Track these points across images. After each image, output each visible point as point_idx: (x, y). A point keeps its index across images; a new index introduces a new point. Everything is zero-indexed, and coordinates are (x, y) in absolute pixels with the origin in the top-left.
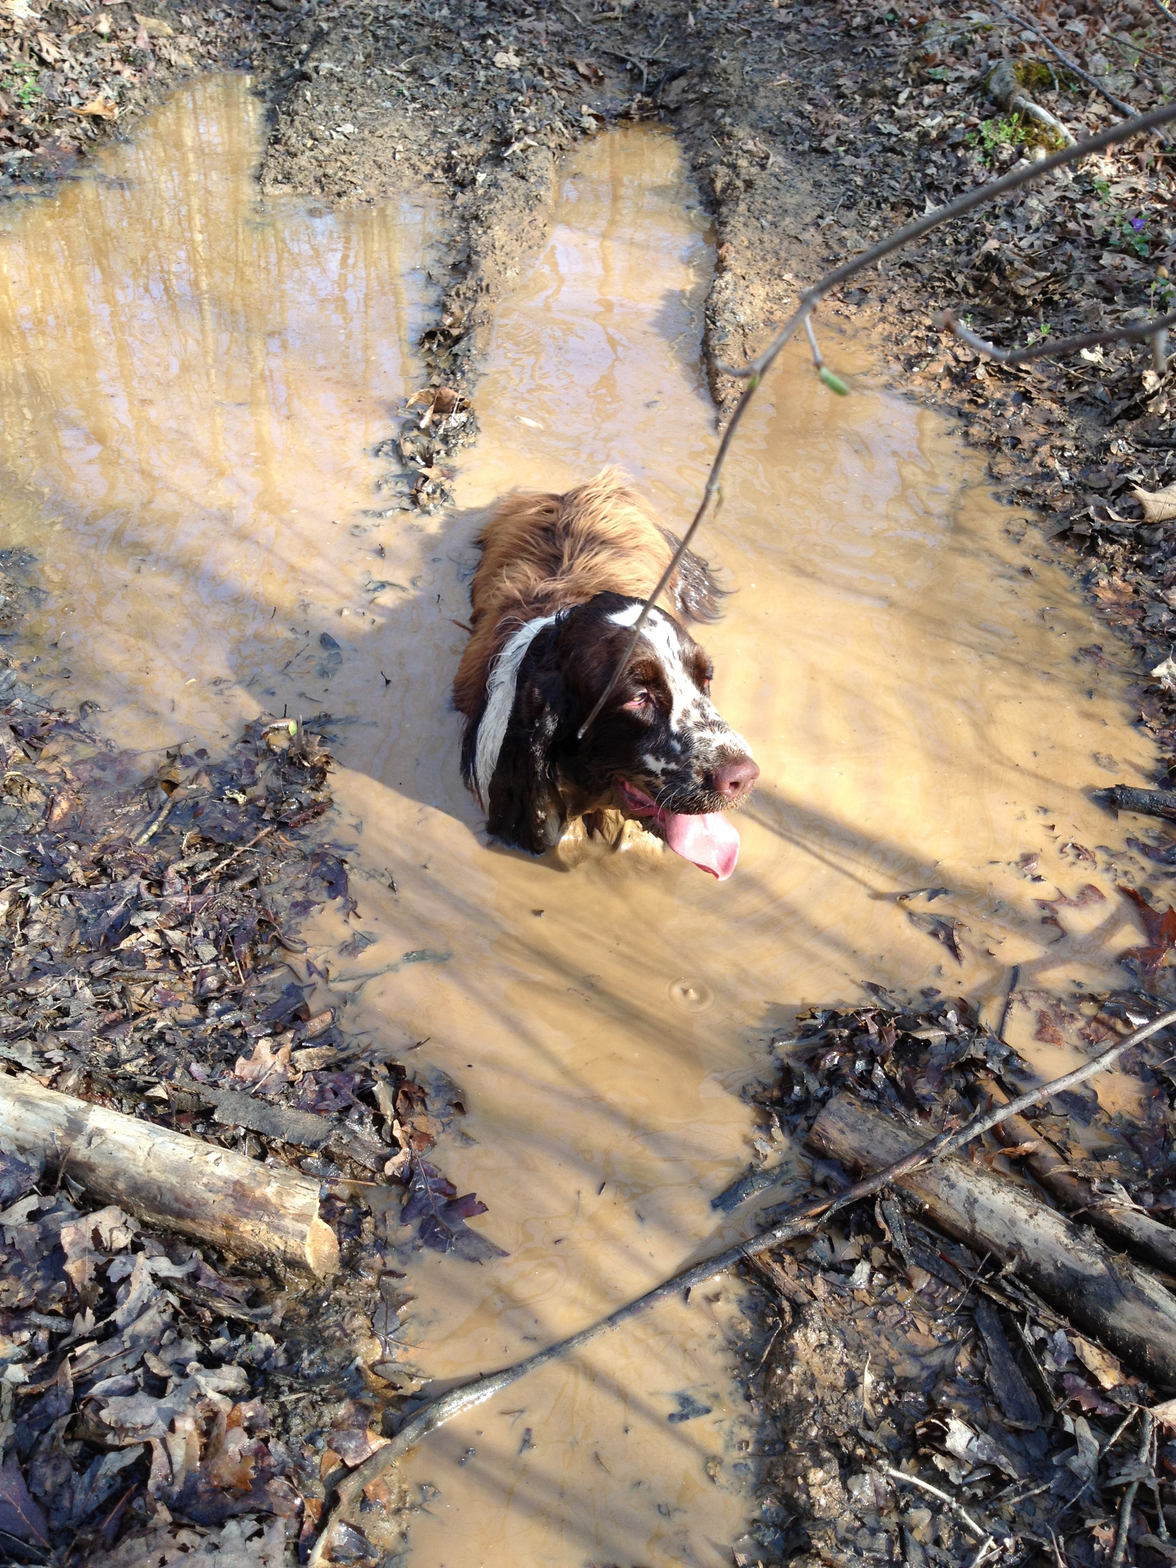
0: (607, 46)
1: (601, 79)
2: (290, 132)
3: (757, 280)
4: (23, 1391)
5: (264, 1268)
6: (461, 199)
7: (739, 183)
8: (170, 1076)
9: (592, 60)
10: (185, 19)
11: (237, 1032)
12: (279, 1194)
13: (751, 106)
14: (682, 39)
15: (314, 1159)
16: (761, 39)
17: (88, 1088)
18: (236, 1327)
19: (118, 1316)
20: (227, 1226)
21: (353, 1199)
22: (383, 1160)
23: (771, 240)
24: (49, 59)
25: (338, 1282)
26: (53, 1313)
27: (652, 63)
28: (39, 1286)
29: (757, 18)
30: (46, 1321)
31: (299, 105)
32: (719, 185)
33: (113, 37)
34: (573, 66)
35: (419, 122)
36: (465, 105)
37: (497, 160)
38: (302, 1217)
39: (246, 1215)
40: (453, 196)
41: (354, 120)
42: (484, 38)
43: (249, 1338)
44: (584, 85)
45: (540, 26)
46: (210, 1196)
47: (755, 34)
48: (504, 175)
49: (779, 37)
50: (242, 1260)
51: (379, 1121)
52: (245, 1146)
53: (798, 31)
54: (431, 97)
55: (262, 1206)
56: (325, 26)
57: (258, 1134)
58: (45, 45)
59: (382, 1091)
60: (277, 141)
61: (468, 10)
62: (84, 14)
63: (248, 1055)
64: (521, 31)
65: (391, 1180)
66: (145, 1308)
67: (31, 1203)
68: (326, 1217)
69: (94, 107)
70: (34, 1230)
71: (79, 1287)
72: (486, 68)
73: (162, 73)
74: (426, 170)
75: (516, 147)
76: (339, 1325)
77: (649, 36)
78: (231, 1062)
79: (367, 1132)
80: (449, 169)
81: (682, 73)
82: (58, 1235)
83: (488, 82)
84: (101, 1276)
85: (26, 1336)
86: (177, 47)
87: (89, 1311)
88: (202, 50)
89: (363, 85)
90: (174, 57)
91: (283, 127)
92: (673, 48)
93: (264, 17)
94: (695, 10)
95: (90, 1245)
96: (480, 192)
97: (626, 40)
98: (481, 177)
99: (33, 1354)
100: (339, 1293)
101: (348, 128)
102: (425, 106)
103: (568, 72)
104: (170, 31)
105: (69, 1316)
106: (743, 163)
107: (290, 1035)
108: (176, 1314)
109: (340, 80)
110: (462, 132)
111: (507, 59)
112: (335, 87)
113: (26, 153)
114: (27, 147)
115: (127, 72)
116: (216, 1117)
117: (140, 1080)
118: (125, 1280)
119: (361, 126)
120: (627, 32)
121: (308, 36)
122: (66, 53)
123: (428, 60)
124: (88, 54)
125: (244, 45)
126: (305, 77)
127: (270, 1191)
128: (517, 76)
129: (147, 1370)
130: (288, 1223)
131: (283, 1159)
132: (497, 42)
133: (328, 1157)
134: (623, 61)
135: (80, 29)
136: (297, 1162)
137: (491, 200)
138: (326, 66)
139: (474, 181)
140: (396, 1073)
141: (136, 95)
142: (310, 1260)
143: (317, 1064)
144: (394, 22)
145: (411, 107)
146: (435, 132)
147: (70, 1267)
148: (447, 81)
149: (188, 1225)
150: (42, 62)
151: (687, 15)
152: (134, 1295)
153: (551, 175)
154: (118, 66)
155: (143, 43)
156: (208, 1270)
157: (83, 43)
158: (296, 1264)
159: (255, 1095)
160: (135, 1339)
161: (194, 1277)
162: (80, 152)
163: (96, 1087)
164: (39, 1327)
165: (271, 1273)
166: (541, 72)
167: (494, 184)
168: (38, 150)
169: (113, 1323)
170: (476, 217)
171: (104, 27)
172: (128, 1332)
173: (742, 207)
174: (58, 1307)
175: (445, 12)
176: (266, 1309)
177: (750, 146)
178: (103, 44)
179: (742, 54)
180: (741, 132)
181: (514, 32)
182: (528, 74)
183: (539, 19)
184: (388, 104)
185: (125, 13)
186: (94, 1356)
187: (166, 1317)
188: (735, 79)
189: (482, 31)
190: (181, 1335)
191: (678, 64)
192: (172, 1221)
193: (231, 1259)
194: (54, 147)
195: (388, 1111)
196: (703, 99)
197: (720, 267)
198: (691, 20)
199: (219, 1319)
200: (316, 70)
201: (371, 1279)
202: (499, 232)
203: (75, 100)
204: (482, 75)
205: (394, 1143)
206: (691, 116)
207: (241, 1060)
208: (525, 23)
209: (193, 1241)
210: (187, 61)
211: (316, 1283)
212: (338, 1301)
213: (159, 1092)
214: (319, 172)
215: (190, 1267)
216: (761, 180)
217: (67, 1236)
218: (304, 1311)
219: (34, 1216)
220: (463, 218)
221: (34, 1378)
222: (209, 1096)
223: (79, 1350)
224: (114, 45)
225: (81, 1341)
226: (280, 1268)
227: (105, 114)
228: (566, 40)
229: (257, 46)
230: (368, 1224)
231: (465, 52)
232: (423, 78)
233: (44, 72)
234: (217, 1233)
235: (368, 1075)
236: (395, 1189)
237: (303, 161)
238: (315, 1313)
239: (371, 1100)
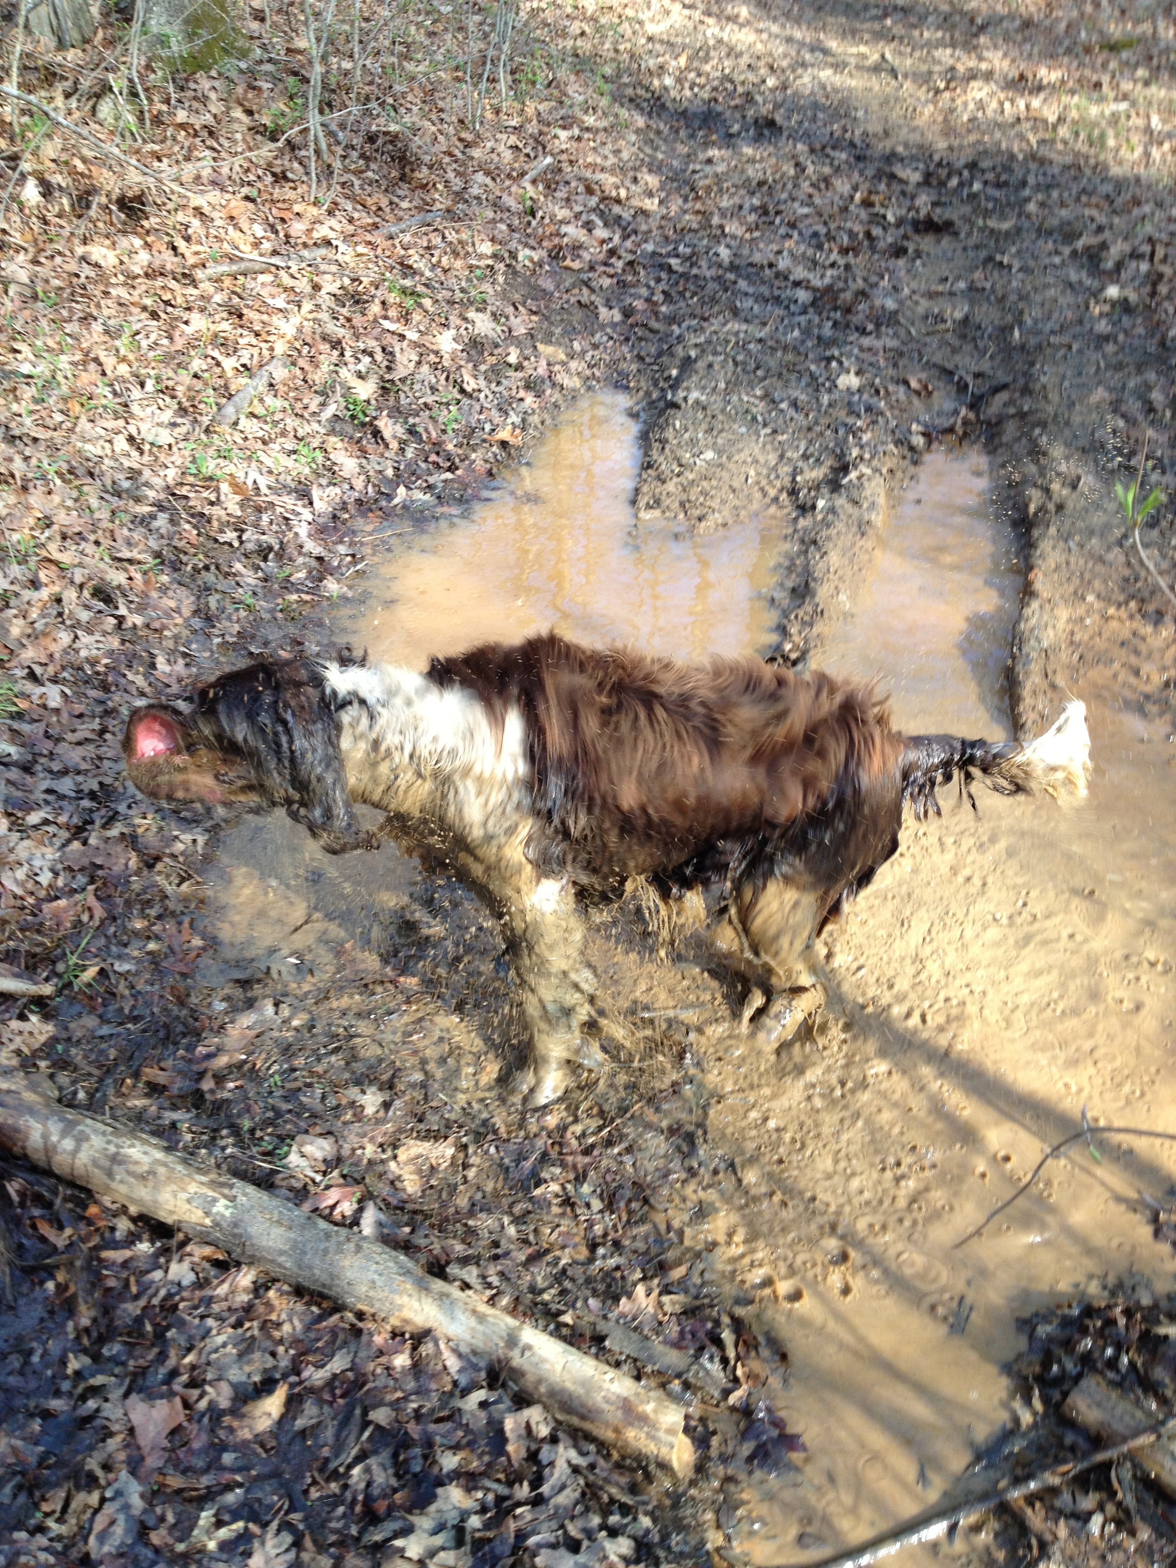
0: (937, 358)
1: (930, 394)
2: (661, 459)
3: (1061, 603)
4: (478, 1535)
5: (640, 1467)
6: (802, 523)
7: (1051, 507)
8: (573, 1306)
9: (924, 376)
10: (576, 345)
11: (618, 1274)
12: (655, 1411)
13: (1067, 423)
14: (1007, 351)
15: (676, 1386)
16: (1080, 351)
17: (515, 1308)
18: (625, 1510)
19: (545, 1489)
20: (617, 1431)
21: (702, 1420)
22: (726, 1393)
23: (1078, 561)
24: (469, 389)
25: (693, 1483)
26: (498, 1481)
27: (977, 375)
28: (486, 1458)
29: (1078, 329)
30: (495, 1486)
31: (669, 434)
32: (1032, 508)
33: (519, 367)
34: (906, 383)
35: (769, 447)
36: (810, 429)
37: (835, 486)
38: (671, 1431)
39: (631, 1424)
40: (796, 520)
41: (714, 447)
42: (829, 360)
43: (635, 1519)
44: (915, 401)
45: (878, 344)
46: (606, 1407)
47: (1075, 348)
48: (840, 501)
49: (1098, 347)
50: (623, 1457)
51: (725, 1361)
52: (625, 1368)
53: (1116, 342)
54: (780, 421)
55: (643, 1419)
56: (693, 354)
57: (635, 1360)
58: (467, 377)
59: (727, 1336)
60: (649, 466)
61: (816, 331)
62: (497, 346)
63: (629, 1295)
64: (862, 349)
65: (733, 1409)
66: (563, 1487)
67: (479, 1395)
68: (687, 1430)
69: (503, 434)
70: (483, 1415)
71: (516, 1465)
72: (829, 391)
73: (557, 396)
74: (772, 493)
75: (853, 475)
76: (694, 1516)
77: (976, 347)
78: (616, 1299)
79: (715, 1368)
80: (793, 492)
81: (1005, 387)
82: (501, 1423)
83: (830, 405)
84: (533, 1457)
85: (480, 1495)
86: (568, 371)
87: (526, 1484)
88: (588, 372)
89: (723, 411)
90: (566, 382)
91: (655, 454)
92: (998, 359)
93: (640, 339)
94: (1021, 323)
95: (523, 1432)
96: (820, 517)
97: (955, 351)
98: (821, 503)
99: (483, 1510)
100: (692, 1492)
101: (709, 455)
102: (775, 432)
103: (902, 389)
104: (563, 357)
105: (510, 1484)
106: (1055, 486)
107: (656, 1281)
108: (583, 1494)
109: (704, 408)
110: (805, 457)
111: (849, 381)
112: (700, 415)
113: (449, 475)
114: (449, 469)
115: (530, 400)
116: (607, 1343)
117: (554, 1307)
118: (552, 1464)
119: (719, 452)
120: (956, 342)
121: (678, 362)
122: (482, 383)
123: (779, 384)
124: (499, 383)
125: (623, 366)
126: (675, 406)
127: (649, 1408)
128: (856, 398)
129: (566, 1532)
130: (661, 1434)
131: (653, 1383)
132: (841, 363)
133: (687, 1386)
134: (951, 373)
135: (493, 360)
136: (663, 1386)
137: (828, 526)
138: (694, 395)
139: (814, 507)
140: (738, 1324)
141: (535, 419)
142: (675, 1465)
143: (678, 1309)
144: (751, 346)
145: (763, 432)
146: (782, 457)
147: (510, 1448)
148: (794, 404)
149: (587, 1426)
150: (462, 391)
151: (1012, 328)
152: (556, 1475)
153: (881, 500)
154: (522, 393)
155: (542, 370)
156: (601, 1462)
157: (496, 374)
158: (664, 1466)
159: (635, 1329)
160: (557, 1507)
161: (592, 1467)
162: (490, 473)
163: (521, 1308)
164: (488, 1490)
165: (645, 1470)
166: (877, 392)
167: (832, 510)
168: (459, 472)
169: (540, 1495)
170: (815, 542)
171: (513, 359)
172: (552, 1502)
173: (1052, 530)
174: (501, 1476)
175: (796, 333)
176: (645, 1498)
177: (1063, 468)
178: (511, 373)
179: (1061, 369)
180: (1057, 451)
181: (856, 351)
182: (865, 396)
183: (878, 337)
184: (743, 430)
185: (529, 343)
186: (529, 1517)
187: (577, 1494)
188: (1054, 396)
189: (828, 353)
190: (587, 1510)
191: (1002, 377)
192: (575, 1421)
193: (615, 1455)
194: (470, 469)
195: (731, 1354)
196: (1022, 415)
197: (1027, 592)
198: (1017, 333)
199: (612, 1501)
200: (685, 399)
201: (716, 1484)
202: (834, 558)
203: (488, 427)
204: (825, 399)
205: (736, 1380)
206: (1010, 430)
207: (624, 1300)
208: (866, 341)
209: (589, 1437)
210: (576, 382)
211: (676, 1483)
212: (693, 1498)
213: (567, 1318)
214: (684, 497)
215: (590, 1459)
216: (1073, 501)
217: (510, 1424)
218: (668, 1502)
219: (483, 1405)
220: (802, 541)
221: (487, 1526)
222: (602, 1327)
223: (519, 1511)
224: (520, 375)
225: (519, 1504)
226: (652, 1468)
227: (512, 441)
228: (901, 354)
229: (634, 367)
230: (715, 1441)
231: (812, 375)
232: (773, 401)
233: (465, 401)
234: (608, 1435)
235: (717, 1323)
236: (736, 1416)
237: (671, 486)
238: (676, 1505)
239: (719, 1343)
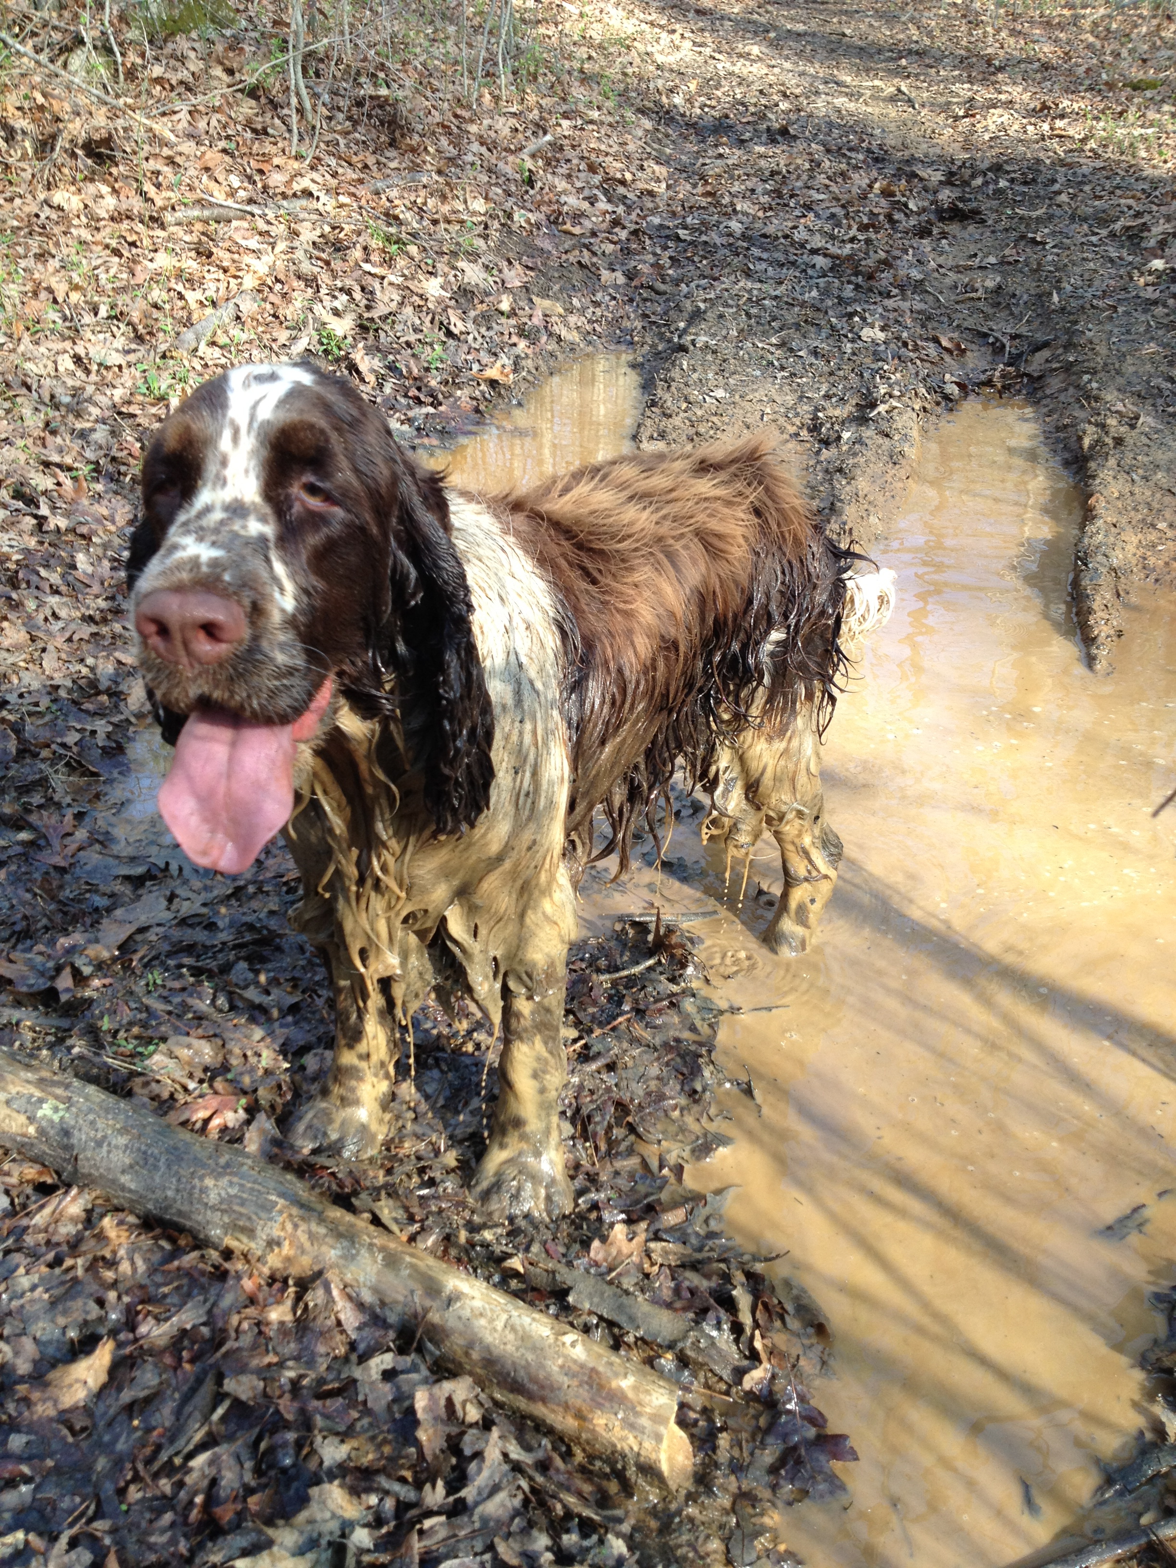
0: (970, 323)
1: (963, 351)
2: (667, 396)
3: (1129, 528)
4: (366, 1559)
5: (614, 1471)
6: (825, 454)
7: (1109, 441)
8: (527, 1249)
9: (956, 335)
10: (575, 301)
11: (593, 1216)
12: (635, 1388)
13: (1118, 372)
14: (1045, 315)
15: (668, 1361)
16: (1127, 313)
17: (445, 1252)
18: (587, 1527)
19: (468, 1493)
20: (580, 1416)
21: (706, 1412)
22: (740, 1373)
23: (1143, 492)
24: (456, 331)
25: (691, 1497)
26: (403, 1480)
27: (1014, 337)
28: (387, 1450)
29: (1123, 295)
30: (396, 1487)
31: (676, 373)
32: (1086, 442)
33: (513, 313)
34: (936, 340)
35: (786, 388)
36: (831, 374)
37: (862, 420)
38: (658, 1418)
39: (600, 1406)
40: (818, 453)
41: (726, 387)
42: (851, 315)
43: (601, 1541)
44: (947, 357)
45: (905, 305)
46: (566, 1381)
47: (1120, 309)
48: (868, 433)
49: (1145, 311)
50: (591, 1458)
51: (737, 1329)
52: (598, 1334)
53: (1165, 306)
54: (799, 367)
55: (616, 1399)
56: (702, 306)
57: (611, 1324)
58: (453, 319)
59: (742, 1296)
60: (654, 404)
61: (836, 292)
62: (488, 294)
63: (604, 1239)
64: (885, 309)
65: (750, 1396)
66: (495, 1489)
67: (384, 1361)
68: (682, 1422)
69: (492, 373)
70: (386, 1391)
71: (429, 1458)
72: (853, 341)
73: (552, 346)
74: (792, 430)
75: (882, 408)
76: (692, 1546)
77: (1012, 314)
78: (586, 1244)
79: (723, 1338)
80: (814, 428)
81: (1046, 345)
82: (412, 1397)
83: (854, 354)
84: (454, 1445)
85: (373, 1500)
86: (567, 325)
87: (440, 1483)
88: (588, 327)
89: (736, 356)
90: (564, 333)
91: (659, 392)
92: (1036, 324)
93: (645, 300)
94: (1059, 290)
95: (442, 1412)
96: (845, 448)
97: (987, 317)
98: (846, 435)
99: (378, 1521)
100: (691, 1510)
101: (720, 393)
102: (793, 375)
103: (931, 345)
104: (561, 311)
105: (419, 1486)
106: (1112, 422)
107: (643, 1225)
108: (526, 1502)
109: (714, 352)
110: (827, 397)
111: (873, 334)
112: (709, 357)
113: (431, 410)
114: (432, 404)
115: (522, 344)
116: (570, 1299)
117: (498, 1249)
118: (478, 1455)
119: (732, 392)
120: (990, 311)
121: (686, 315)
122: (471, 326)
123: (797, 335)
124: (488, 329)
125: (626, 324)
126: (683, 349)
127: (626, 1383)
128: (882, 348)
129: (496, 1558)
130: (644, 1421)
131: (636, 1356)
132: (864, 319)
133: (683, 1361)
134: (986, 335)
135: (484, 307)
136: (650, 1362)
137: (855, 455)
138: (702, 339)
139: (839, 438)
140: (754, 1281)
141: (529, 364)
142: (665, 1468)
143: (673, 1261)
144: (766, 302)
145: (779, 375)
146: (801, 397)
147: (422, 1435)
148: (815, 353)
149: (539, 1410)
150: (449, 334)
151: (1051, 294)
152: (485, 1473)
153: (915, 433)
154: (515, 339)
155: (537, 320)
156: (558, 1462)
157: (486, 319)
158: (649, 1470)
159: (611, 1283)
160: (485, 1520)
161: (544, 1466)
162: (477, 410)
163: (453, 1252)
164: (387, 1493)
165: (620, 1476)
166: (905, 344)
167: (859, 441)
168: (442, 408)
169: (462, 1501)
170: (840, 470)
171: (505, 306)
172: (479, 1510)
173: (1112, 462)
174: (408, 1474)
175: (814, 293)
176: (619, 1513)
177: (1120, 407)
178: (503, 320)
179: (1108, 327)
180: (1110, 396)
181: (880, 310)
182: (892, 346)
183: (904, 299)
184: (758, 373)
185: (523, 295)
186: (442, 1533)
187: (517, 1502)
188: (1102, 349)
189: (849, 309)
190: (531, 1524)
191: (1040, 337)
192: (521, 1403)
193: (579, 1456)
194: (455, 406)
195: (746, 1319)
196: (1068, 368)
197: (1088, 515)
198: (1055, 298)
199: (569, 1515)
200: (693, 342)
201: (725, 1501)
202: (862, 484)
203: (476, 367)
204: (848, 347)
205: (754, 1357)
206: (1055, 383)
207: (596, 1244)
208: (890, 303)
209: (542, 1428)
210: (574, 336)
211: (667, 1495)
212: (691, 1520)
213: (516, 1263)
214: (692, 431)
215: (540, 1454)
216: (1131, 437)
217: (421, 1401)
218: (654, 1524)
219: (389, 1375)
220: (827, 471)
221: (381, 1545)
222: (565, 1276)
223: (428, 1523)
224: (512, 322)
225: (430, 1514)
226: (631, 1472)
227: (502, 379)
228: (929, 318)
229: (638, 324)
230: (724, 1440)
231: (832, 328)
232: (791, 350)
233: (451, 342)
234: (566, 1423)
235: (726, 1278)
236: (755, 1408)
237: (677, 421)
238: (666, 1528)
239: (730, 1305)
